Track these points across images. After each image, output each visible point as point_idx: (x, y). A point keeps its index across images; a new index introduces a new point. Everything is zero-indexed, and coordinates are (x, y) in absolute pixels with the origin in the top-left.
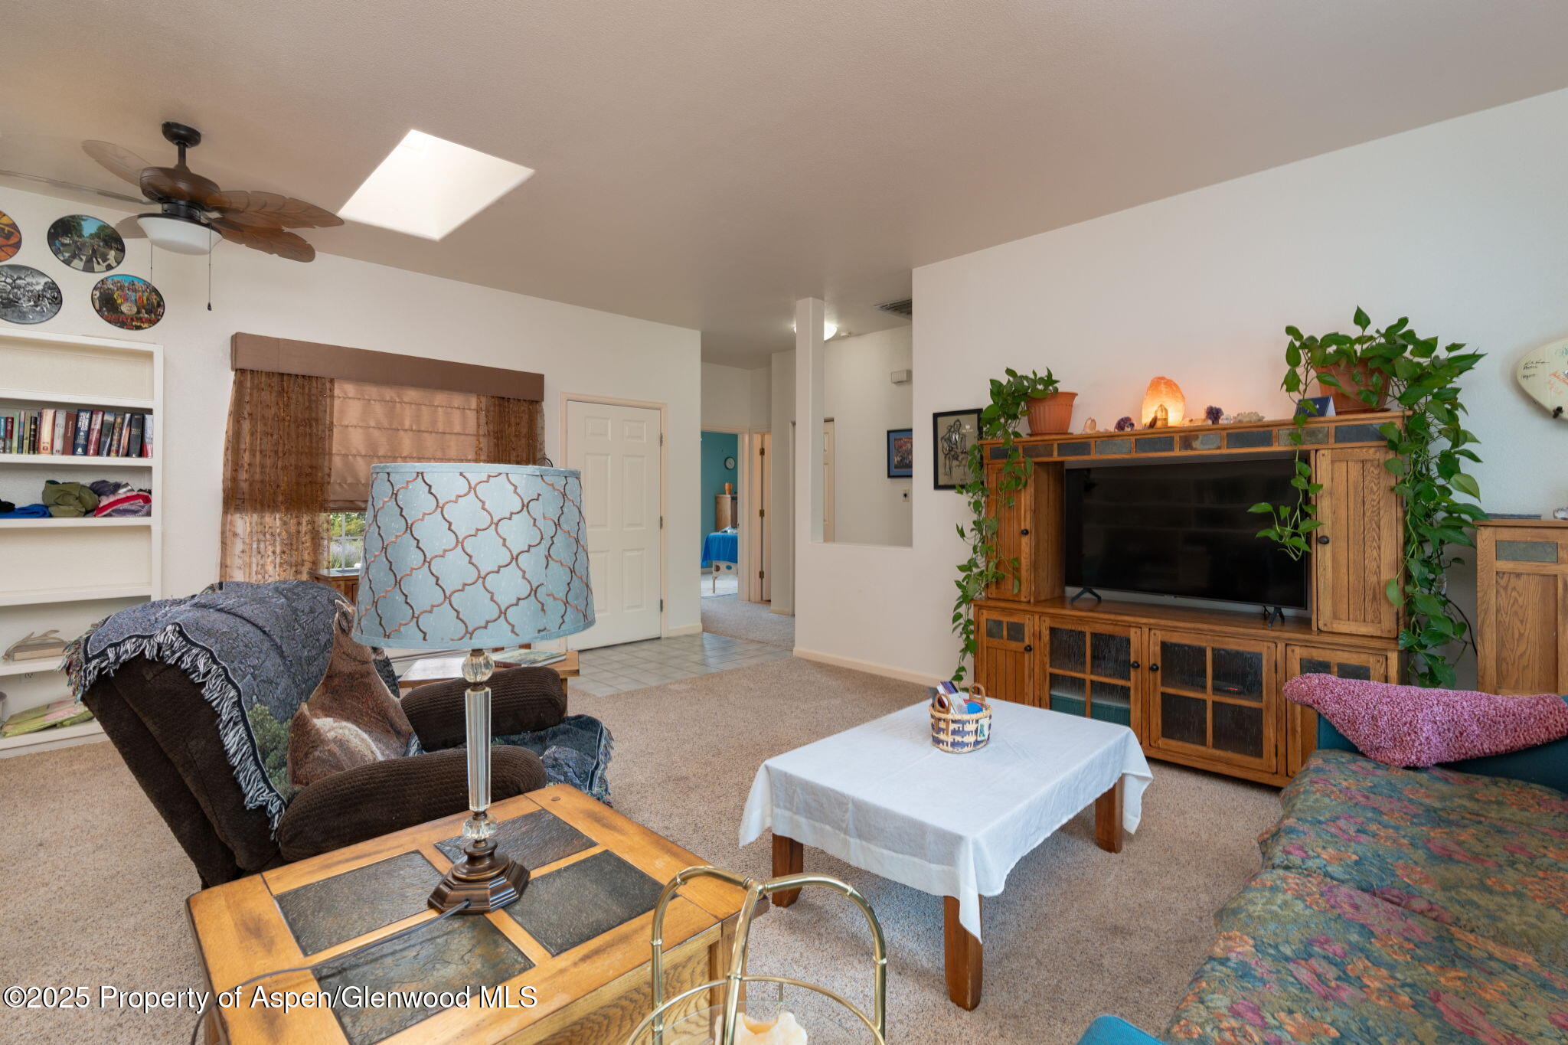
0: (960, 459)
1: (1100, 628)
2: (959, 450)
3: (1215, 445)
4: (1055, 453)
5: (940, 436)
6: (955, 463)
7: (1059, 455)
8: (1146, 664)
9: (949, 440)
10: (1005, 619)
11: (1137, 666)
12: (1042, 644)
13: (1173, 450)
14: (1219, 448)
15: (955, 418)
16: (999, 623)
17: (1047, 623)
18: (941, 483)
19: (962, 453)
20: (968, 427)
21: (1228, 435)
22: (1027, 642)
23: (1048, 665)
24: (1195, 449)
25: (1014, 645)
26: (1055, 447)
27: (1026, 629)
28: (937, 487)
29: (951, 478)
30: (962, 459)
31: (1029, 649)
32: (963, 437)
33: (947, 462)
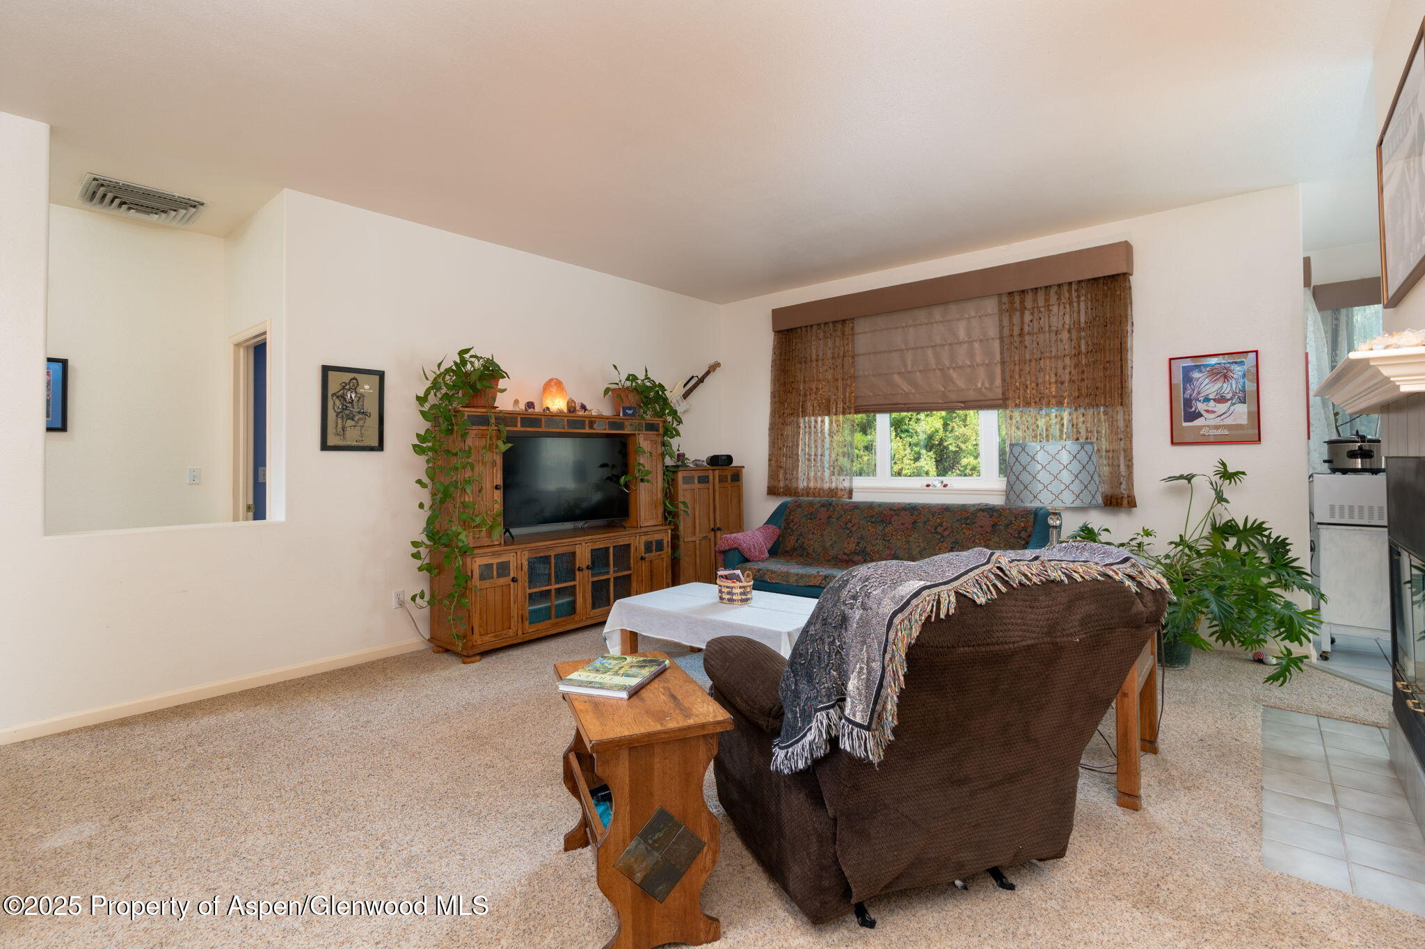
0: (356, 419)
1: (560, 550)
2: (356, 410)
3: (603, 428)
4: (519, 424)
5: (330, 392)
6: (350, 423)
7: (522, 426)
8: (584, 566)
9: (343, 397)
10: (495, 561)
11: (580, 569)
12: (523, 574)
13: (584, 428)
14: (605, 430)
15: (352, 375)
16: (490, 566)
17: (526, 555)
18: (330, 443)
19: (359, 413)
20: (367, 387)
21: (609, 422)
22: (512, 575)
23: (527, 589)
24: (594, 429)
25: (502, 581)
26: (519, 419)
27: (511, 565)
28: (325, 447)
29: (344, 439)
30: (359, 419)
31: (514, 580)
32: (361, 397)
33: (340, 421)
